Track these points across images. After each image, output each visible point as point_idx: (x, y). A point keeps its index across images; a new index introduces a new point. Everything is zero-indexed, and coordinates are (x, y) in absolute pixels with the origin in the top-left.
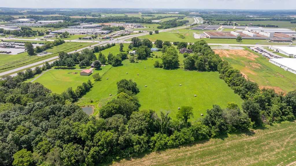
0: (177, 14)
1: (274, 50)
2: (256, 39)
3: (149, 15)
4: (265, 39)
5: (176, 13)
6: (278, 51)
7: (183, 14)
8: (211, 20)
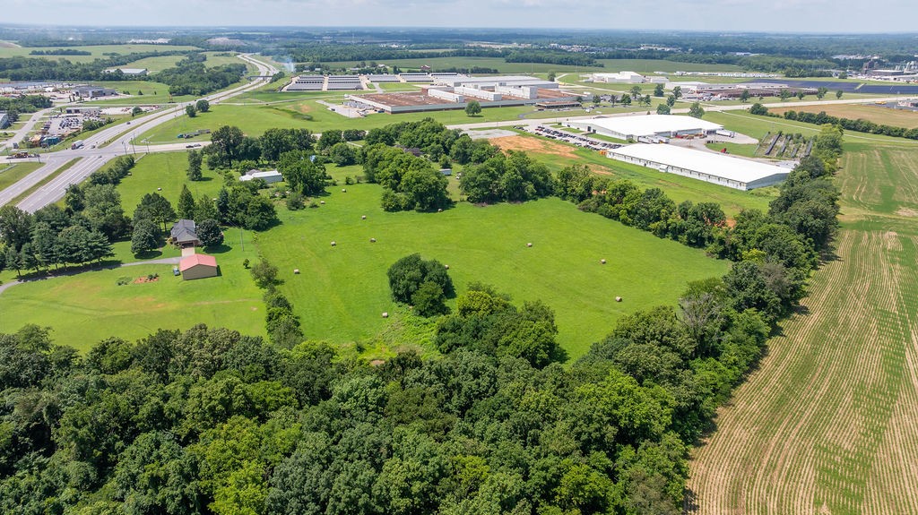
0: (166, 44)
1: (581, 129)
2: (502, 106)
3: (65, 49)
4: (523, 105)
5: (160, 41)
6: (594, 131)
7: (189, 44)
8: (302, 61)
